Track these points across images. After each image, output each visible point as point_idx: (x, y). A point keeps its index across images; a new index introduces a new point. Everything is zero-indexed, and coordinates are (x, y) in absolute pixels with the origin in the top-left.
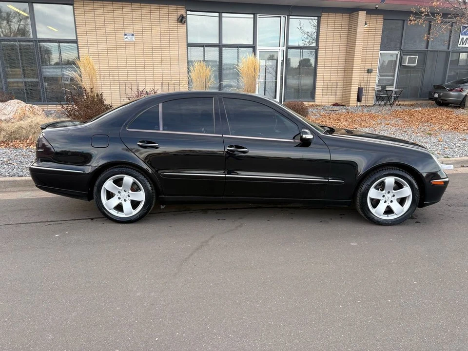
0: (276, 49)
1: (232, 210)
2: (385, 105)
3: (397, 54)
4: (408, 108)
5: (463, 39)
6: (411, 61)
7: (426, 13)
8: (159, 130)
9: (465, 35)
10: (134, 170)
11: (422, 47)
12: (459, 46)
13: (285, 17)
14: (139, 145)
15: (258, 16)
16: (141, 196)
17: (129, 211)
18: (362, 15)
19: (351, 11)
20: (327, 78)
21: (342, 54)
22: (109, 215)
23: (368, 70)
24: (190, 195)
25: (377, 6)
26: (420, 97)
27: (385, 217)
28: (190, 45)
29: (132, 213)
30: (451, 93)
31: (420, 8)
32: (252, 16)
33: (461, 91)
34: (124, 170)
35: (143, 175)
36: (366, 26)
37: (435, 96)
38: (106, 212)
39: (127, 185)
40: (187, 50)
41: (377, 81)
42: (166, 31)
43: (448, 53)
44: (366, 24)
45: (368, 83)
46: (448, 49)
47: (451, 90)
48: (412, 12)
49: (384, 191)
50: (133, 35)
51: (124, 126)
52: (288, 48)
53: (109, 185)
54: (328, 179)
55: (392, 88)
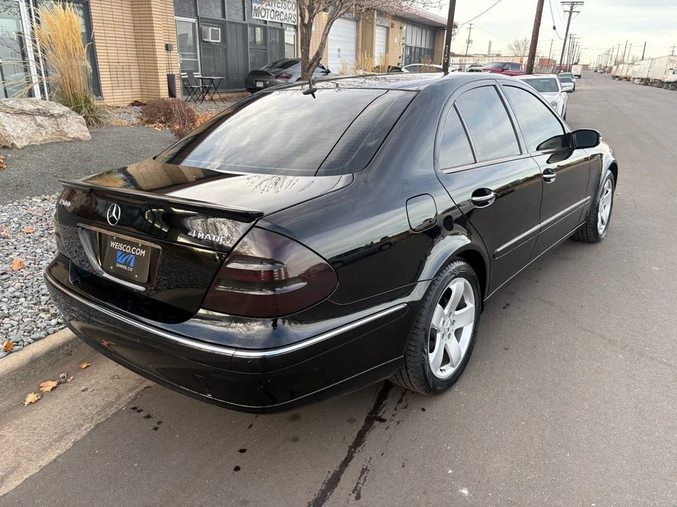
3: (195, 23)
5: (255, 7)
6: (214, 36)
8: (476, 161)
9: (257, 3)
11: (217, 14)
12: (253, 17)
14: (473, 202)
20: (113, 57)
23: (167, 45)
26: (228, 88)
30: (279, 80)
37: (258, 86)
41: (180, 64)
43: (245, 27)
45: (170, 68)
46: (245, 20)
47: (277, 77)
55: (198, 75)
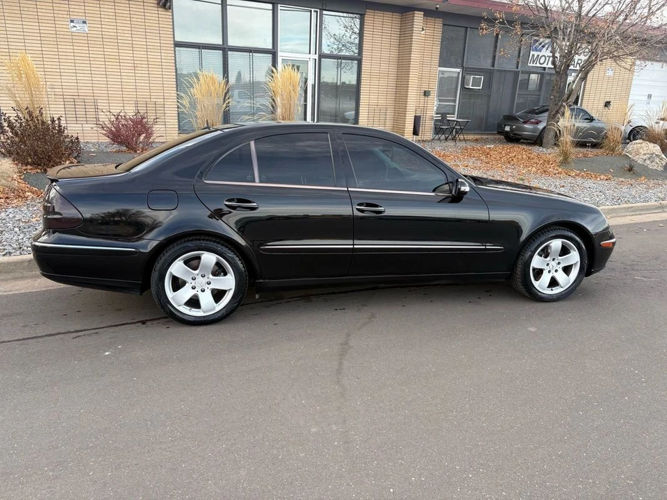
0: (305, 57)
1: (343, 295)
2: (446, 139)
3: (459, 73)
4: (472, 144)
5: (533, 55)
6: (476, 82)
7: (501, 20)
8: (254, 181)
9: (536, 51)
10: (218, 243)
11: (487, 64)
12: (529, 65)
13: (317, 12)
14: (225, 205)
15: (279, 8)
16: (228, 282)
17: (209, 306)
18: (419, 17)
19: (405, 11)
20: (373, 101)
21: (393, 69)
22: (178, 314)
23: (425, 91)
24: (302, 277)
25: (438, 6)
26: (486, 130)
27: (549, 292)
28: (178, 45)
29: (214, 309)
30: (525, 126)
31: (494, 12)
32: (270, 6)
33: (537, 123)
34: (204, 243)
35: (232, 251)
36: (423, 32)
37: (506, 129)
38: (172, 309)
39: (206, 267)
40: (175, 52)
41: (435, 108)
42: (139, 20)
43: (516, 74)
44: (423, 30)
45: (424, 109)
46: (517, 68)
47: (525, 123)
48: (483, 18)
49: (548, 258)
50: (84, 22)
51: (198, 176)
52: (322, 56)
53: (178, 268)
54: (485, 246)
55: (453, 118)
